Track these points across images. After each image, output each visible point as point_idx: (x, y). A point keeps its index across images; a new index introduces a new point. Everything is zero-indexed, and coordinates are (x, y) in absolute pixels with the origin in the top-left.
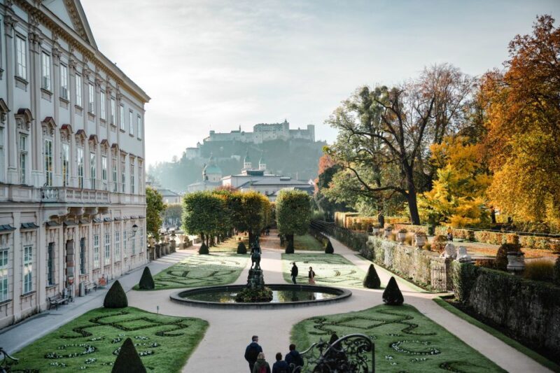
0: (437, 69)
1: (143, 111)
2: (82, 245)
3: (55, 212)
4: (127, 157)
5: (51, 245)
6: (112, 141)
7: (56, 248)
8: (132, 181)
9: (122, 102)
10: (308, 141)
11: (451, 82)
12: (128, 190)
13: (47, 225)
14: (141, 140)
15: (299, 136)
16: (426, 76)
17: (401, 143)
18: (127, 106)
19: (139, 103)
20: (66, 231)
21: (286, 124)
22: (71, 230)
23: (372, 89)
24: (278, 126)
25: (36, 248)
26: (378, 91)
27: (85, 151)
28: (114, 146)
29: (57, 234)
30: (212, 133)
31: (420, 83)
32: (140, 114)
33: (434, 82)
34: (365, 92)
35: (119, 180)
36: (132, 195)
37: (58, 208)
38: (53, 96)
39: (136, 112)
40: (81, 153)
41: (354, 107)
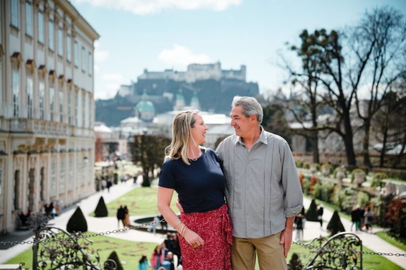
0: (378, 12)
1: (93, 48)
2: (42, 174)
3: (23, 142)
4: (80, 93)
5: (17, 173)
6: (68, 76)
7: (21, 175)
8: (84, 116)
9: (77, 39)
10: (239, 81)
11: (391, 25)
12: (80, 124)
13: (15, 153)
14: (91, 76)
15: (231, 75)
16: (366, 18)
17: (339, 84)
18: (80, 43)
19: (90, 41)
20: (30, 159)
21: (219, 64)
22: (33, 160)
23: (311, 32)
24: (211, 66)
25: (5, 175)
26: (317, 33)
27: (45, 85)
28: (70, 81)
29: (21, 163)
30: (146, 71)
31: (360, 25)
32: (91, 51)
33: (374, 25)
34: (304, 35)
35: (72, 113)
36: (83, 128)
37: (26, 138)
38: (19, 33)
39: (88, 49)
40: (42, 86)
41: (294, 48)
